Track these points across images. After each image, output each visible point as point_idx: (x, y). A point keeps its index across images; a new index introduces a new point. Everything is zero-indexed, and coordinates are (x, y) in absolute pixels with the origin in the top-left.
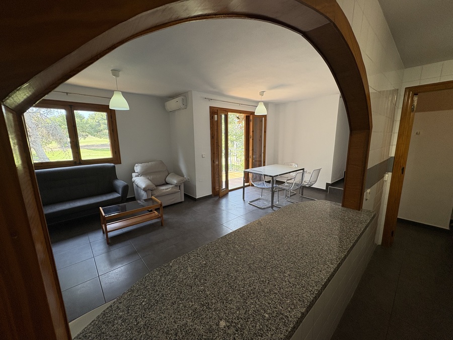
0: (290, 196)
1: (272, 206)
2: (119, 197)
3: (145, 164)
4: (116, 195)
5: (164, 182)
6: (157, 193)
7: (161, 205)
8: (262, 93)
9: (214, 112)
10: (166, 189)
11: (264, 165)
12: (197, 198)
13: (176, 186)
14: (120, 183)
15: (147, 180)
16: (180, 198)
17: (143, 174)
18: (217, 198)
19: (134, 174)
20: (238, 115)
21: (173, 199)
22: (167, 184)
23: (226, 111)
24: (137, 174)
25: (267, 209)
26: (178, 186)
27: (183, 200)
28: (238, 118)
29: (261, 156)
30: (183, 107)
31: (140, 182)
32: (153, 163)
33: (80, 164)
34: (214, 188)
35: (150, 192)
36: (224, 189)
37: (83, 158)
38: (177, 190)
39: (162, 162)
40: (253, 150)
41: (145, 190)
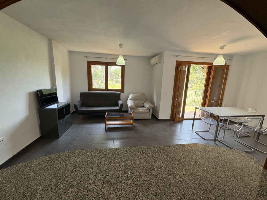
0: (240, 137)
1: (215, 140)
2: (118, 109)
3: (135, 94)
4: (118, 108)
5: (142, 106)
6: (135, 111)
7: (133, 118)
8: (222, 47)
9: (179, 64)
10: (141, 110)
11: (221, 106)
12: (159, 119)
13: (147, 109)
14: (120, 102)
15: (133, 103)
16: (149, 116)
17: (132, 99)
18: (173, 122)
19: (128, 99)
20: (203, 66)
21: (145, 116)
22: (144, 107)
23: (189, 64)
24: (130, 99)
25: (209, 141)
26: (149, 109)
27: (150, 118)
28: (203, 68)
29: (219, 98)
30: (159, 62)
31: (130, 103)
32: (139, 94)
33: (108, 91)
34: (172, 115)
35: (132, 109)
36: (180, 117)
37: (109, 88)
38: (148, 111)
39: (144, 94)
40: (211, 92)
41: (131, 108)
